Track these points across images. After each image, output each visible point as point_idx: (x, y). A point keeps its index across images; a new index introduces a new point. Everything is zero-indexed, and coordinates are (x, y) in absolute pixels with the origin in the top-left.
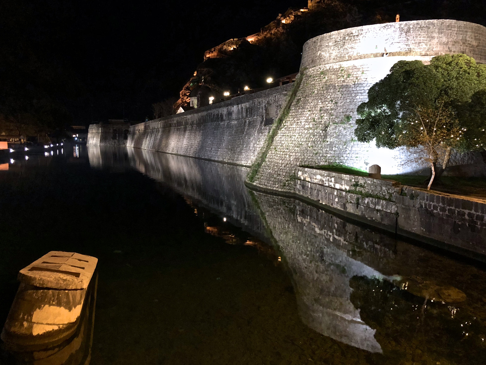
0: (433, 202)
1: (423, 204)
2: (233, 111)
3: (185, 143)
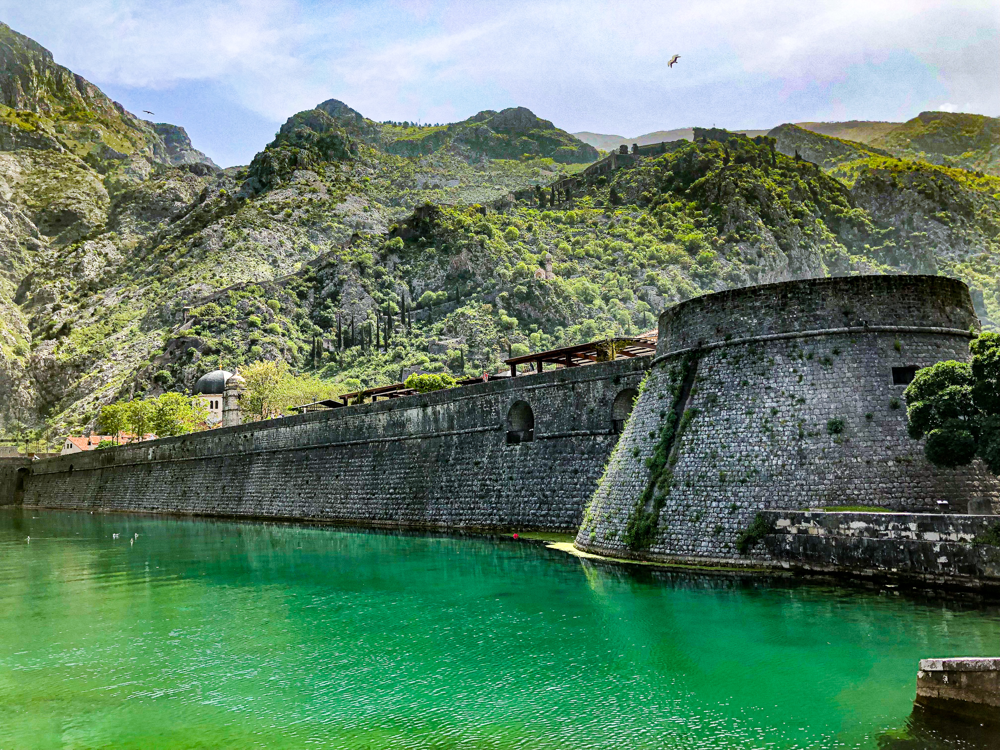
2: (408, 419)
3: (251, 488)
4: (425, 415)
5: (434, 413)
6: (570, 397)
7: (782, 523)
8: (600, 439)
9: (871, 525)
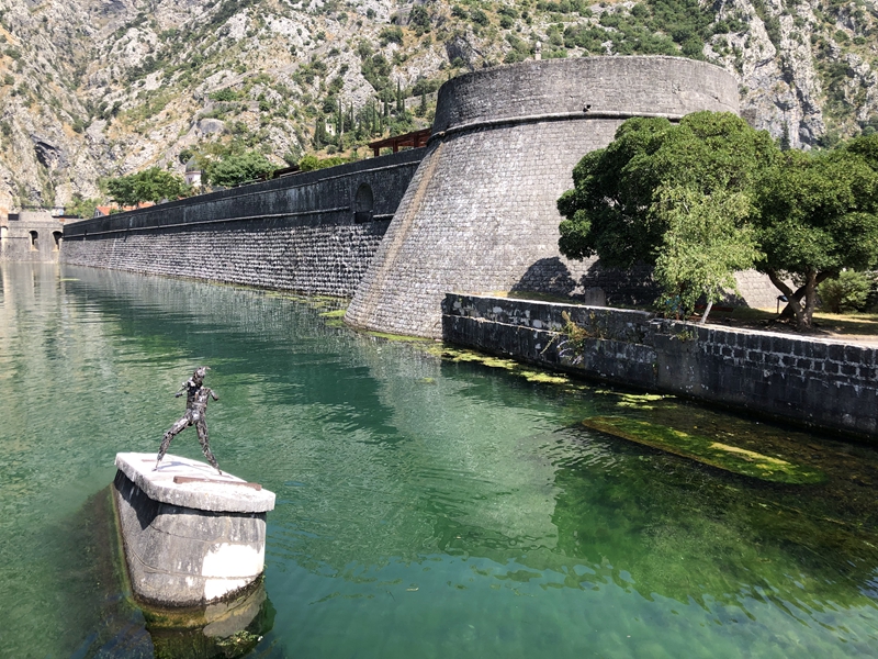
0: (723, 343)
1: (705, 347)
2: (289, 198)
4: (300, 194)
5: (307, 193)
9: (505, 311)
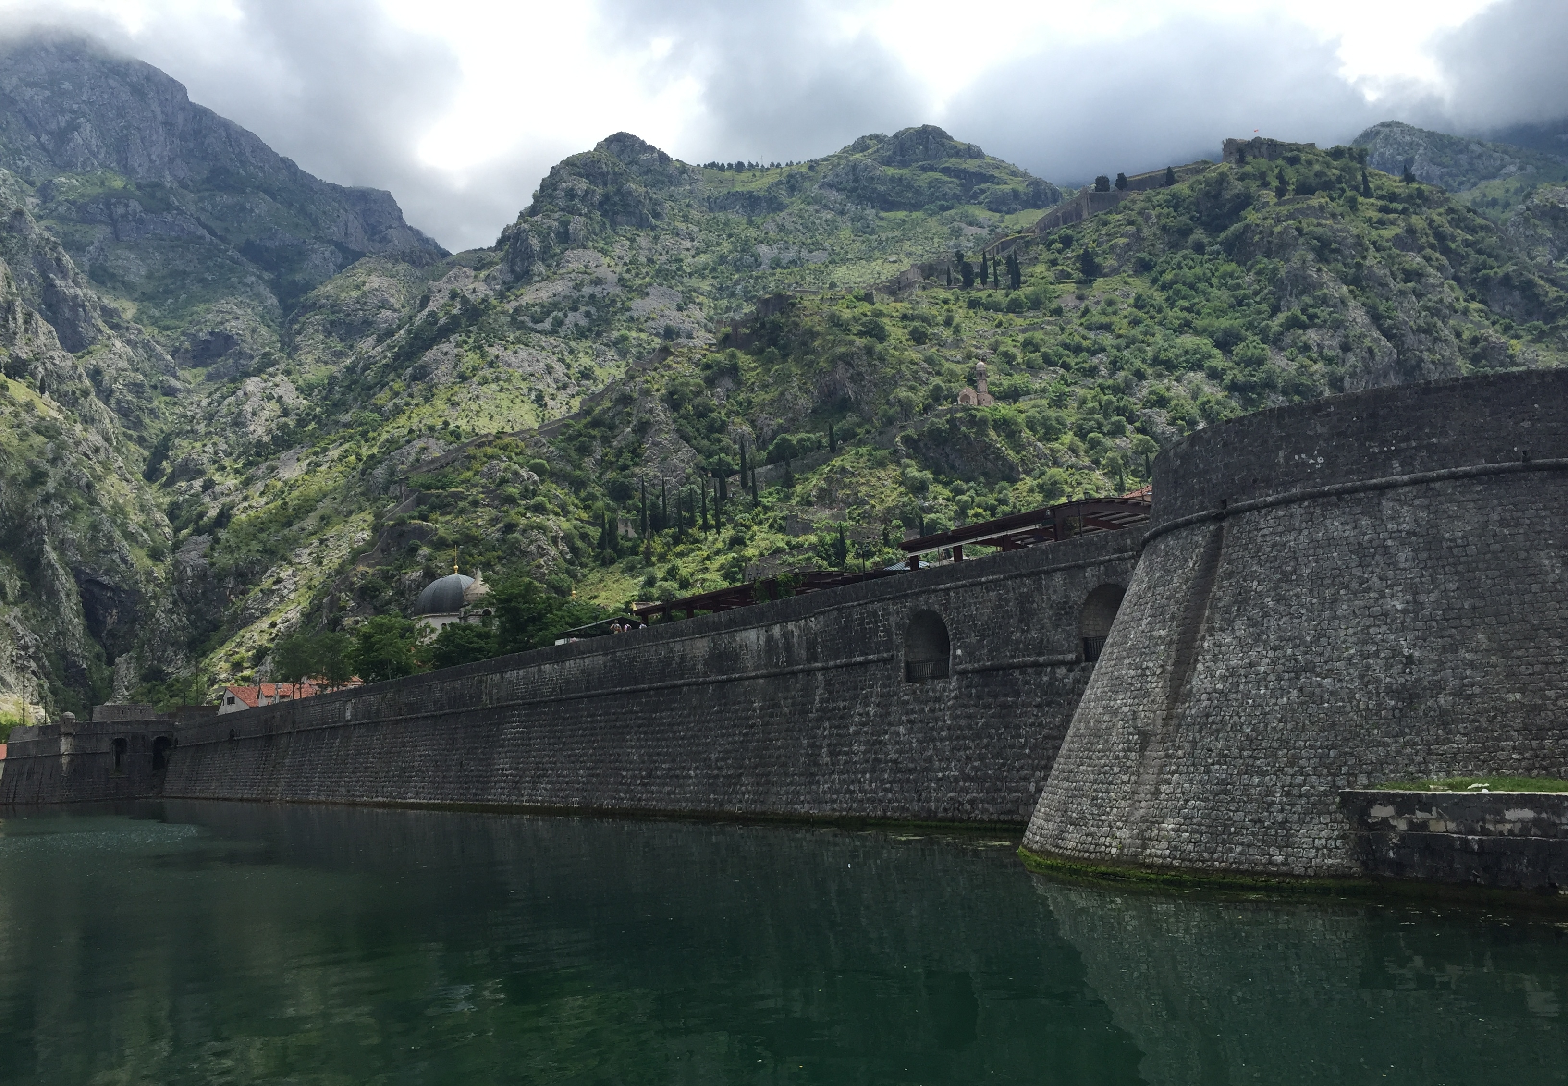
2: (743, 646)
3: (503, 763)
4: (770, 639)
5: (786, 635)
6: (1007, 601)
7: (1379, 812)
8: (1061, 671)
9: (1544, 815)
